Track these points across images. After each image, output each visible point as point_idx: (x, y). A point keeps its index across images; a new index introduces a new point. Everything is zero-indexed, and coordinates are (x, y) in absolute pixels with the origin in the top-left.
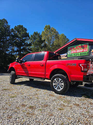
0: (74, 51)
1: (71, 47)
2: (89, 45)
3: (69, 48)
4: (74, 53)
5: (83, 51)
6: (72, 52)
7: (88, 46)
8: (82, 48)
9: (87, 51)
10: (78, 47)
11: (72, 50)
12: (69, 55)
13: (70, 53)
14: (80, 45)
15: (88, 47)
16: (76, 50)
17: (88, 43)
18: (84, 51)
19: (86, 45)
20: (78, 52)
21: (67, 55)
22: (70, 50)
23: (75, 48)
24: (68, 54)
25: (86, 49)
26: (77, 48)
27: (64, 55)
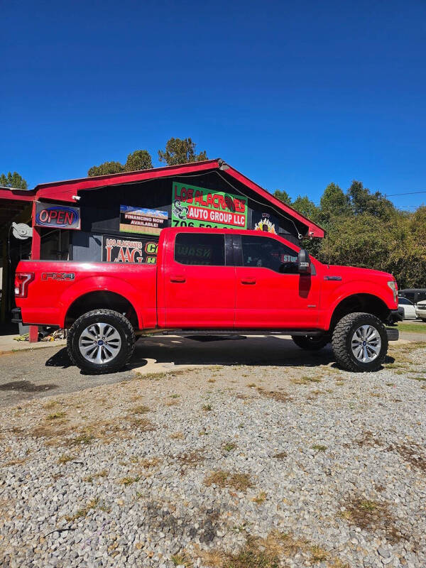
0: (201, 211)
1: (187, 187)
2: (249, 206)
3: (178, 187)
4: (198, 219)
5: (232, 223)
6: (191, 214)
7: (246, 207)
8: (229, 208)
9: (243, 224)
10: (216, 201)
11: (193, 204)
12: (178, 222)
13: (184, 213)
14: (222, 194)
15: (246, 213)
16: (209, 211)
17: (246, 198)
18: (235, 222)
19: (240, 200)
20: (214, 222)
21: (170, 219)
22: (182, 199)
23: (205, 198)
24: (175, 216)
25: (241, 216)
26: (211, 202)
27: (150, 213)
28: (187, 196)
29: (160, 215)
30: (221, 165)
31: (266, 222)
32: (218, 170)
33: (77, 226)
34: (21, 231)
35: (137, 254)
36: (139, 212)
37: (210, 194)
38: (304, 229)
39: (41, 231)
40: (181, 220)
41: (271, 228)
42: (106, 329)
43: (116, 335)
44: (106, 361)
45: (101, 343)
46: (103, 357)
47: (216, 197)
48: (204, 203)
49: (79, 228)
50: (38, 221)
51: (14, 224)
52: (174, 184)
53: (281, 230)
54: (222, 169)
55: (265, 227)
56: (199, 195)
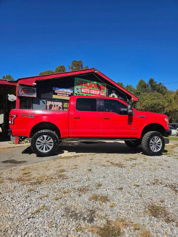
0: (87, 90)
1: (81, 79)
2: (107, 88)
3: (77, 80)
4: (85, 93)
5: (99, 95)
6: (83, 91)
7: (105, 88)
8: (98, 88)
9: (104, 95)
10: (93, 86)
11: (84, 87)
13: (79, 90)
14: (96, 82)
15: (105, 91)
16: (90, 90)
17: (106, 84)
18: (101, 94)
19: (103, 85)
20: (92, 94)
21: (74, 93)
22: (78, 85)
23: (88, 84)
24: (76, 92)
25: (103, 92)
26: (91, 86)
27: (65, 90)
28: (81, 83)
29: (69, 91)
30: (95, 70)
31: (114, 94)
32: (94, 72)
33: (35, 96)
34: (12, 98)
35: (60, 108)
36: (61, 90)
37: (90, 82)
38: (130, 98)
39: (20, 98)
40: (78, 94)
41: (116, 97)
42: (47, 138)
43: (51, 140)
44: (47, 151)
45: (45, 144)
46: (46, 150)
47: (93, 84)
48: (88, 86)
49: (36, 96)
50: (19, 93)
51: (9, 95)
52: (76, 78)
53: (120, 98)
54: (95, 72)
55: (113, 96)
56: (86, 83)
